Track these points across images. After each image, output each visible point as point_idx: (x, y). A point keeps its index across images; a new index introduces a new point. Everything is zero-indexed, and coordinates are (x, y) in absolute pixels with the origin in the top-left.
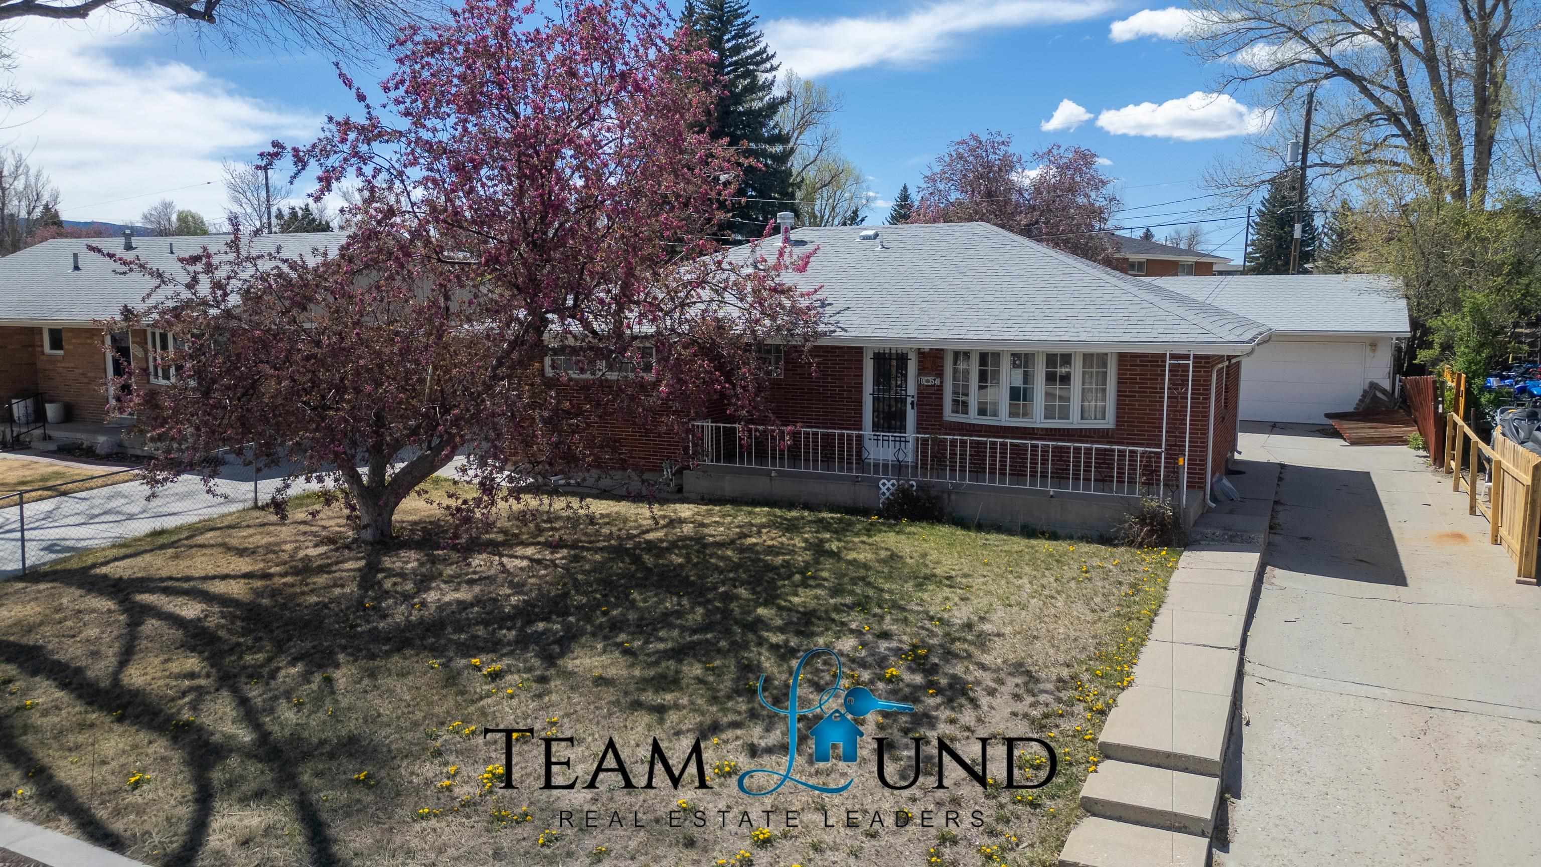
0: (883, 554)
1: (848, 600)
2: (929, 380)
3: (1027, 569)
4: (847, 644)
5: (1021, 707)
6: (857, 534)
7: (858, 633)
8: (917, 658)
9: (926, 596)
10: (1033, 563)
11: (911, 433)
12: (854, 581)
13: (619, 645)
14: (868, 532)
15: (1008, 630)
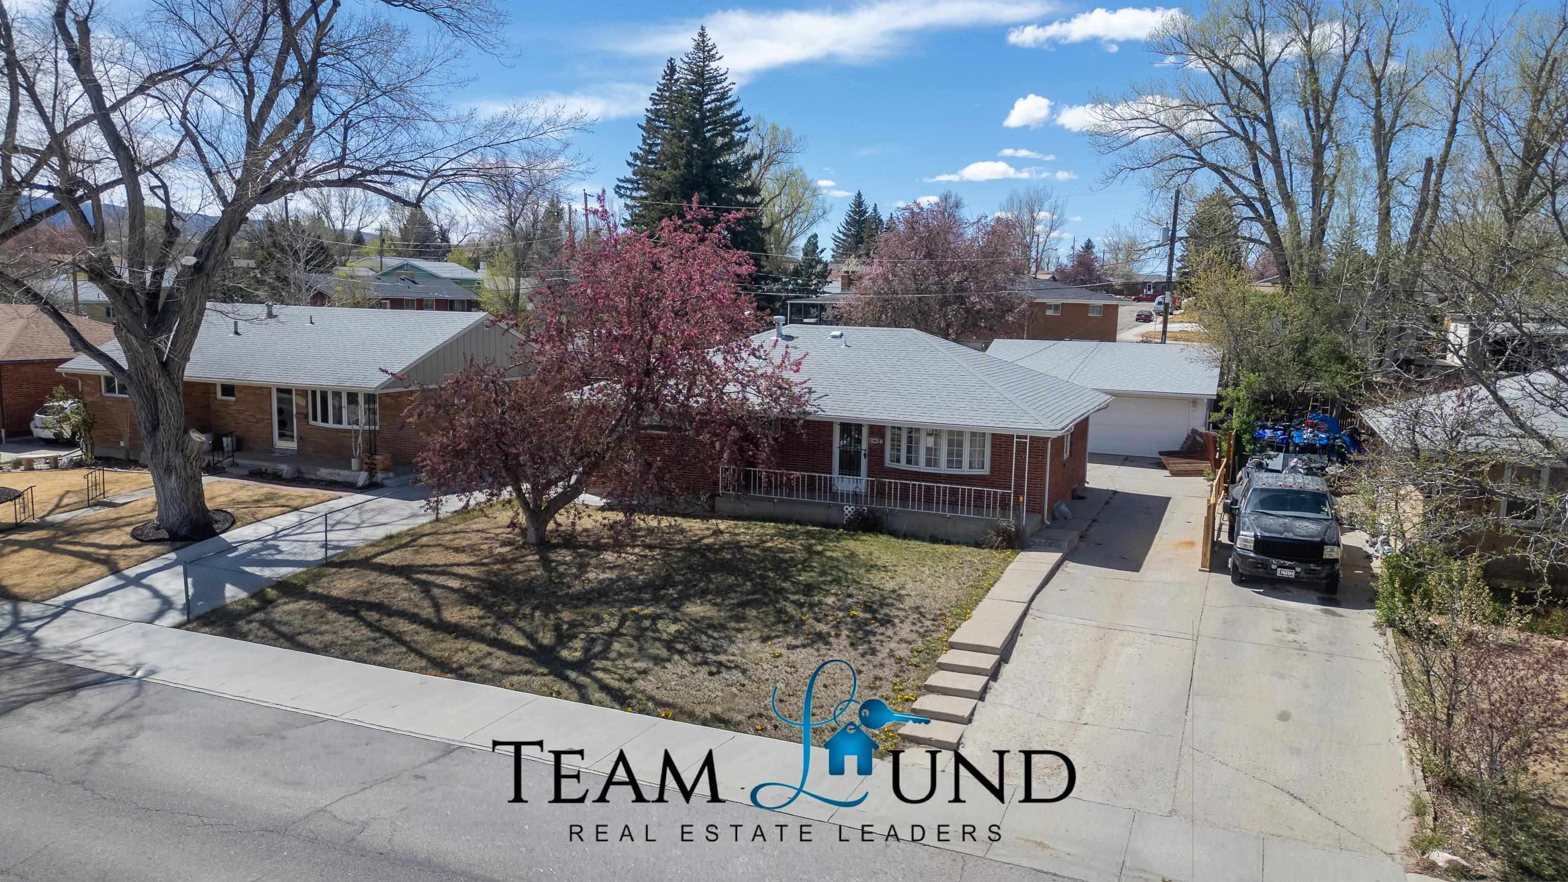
0: (847, 553)
1: (829, 578)
2: (876, 441)
3: (929, 562)
4: (830, 600)
5: (915, 628)
6: (830, 541)
7: (836, 595)
8: (866, 606)
9: (871, 576)
10: (932, 559)
11: (864, 476)
12: (832, 568)
13: (710, 601)
14: (838, 539)
15: (913, 593)
